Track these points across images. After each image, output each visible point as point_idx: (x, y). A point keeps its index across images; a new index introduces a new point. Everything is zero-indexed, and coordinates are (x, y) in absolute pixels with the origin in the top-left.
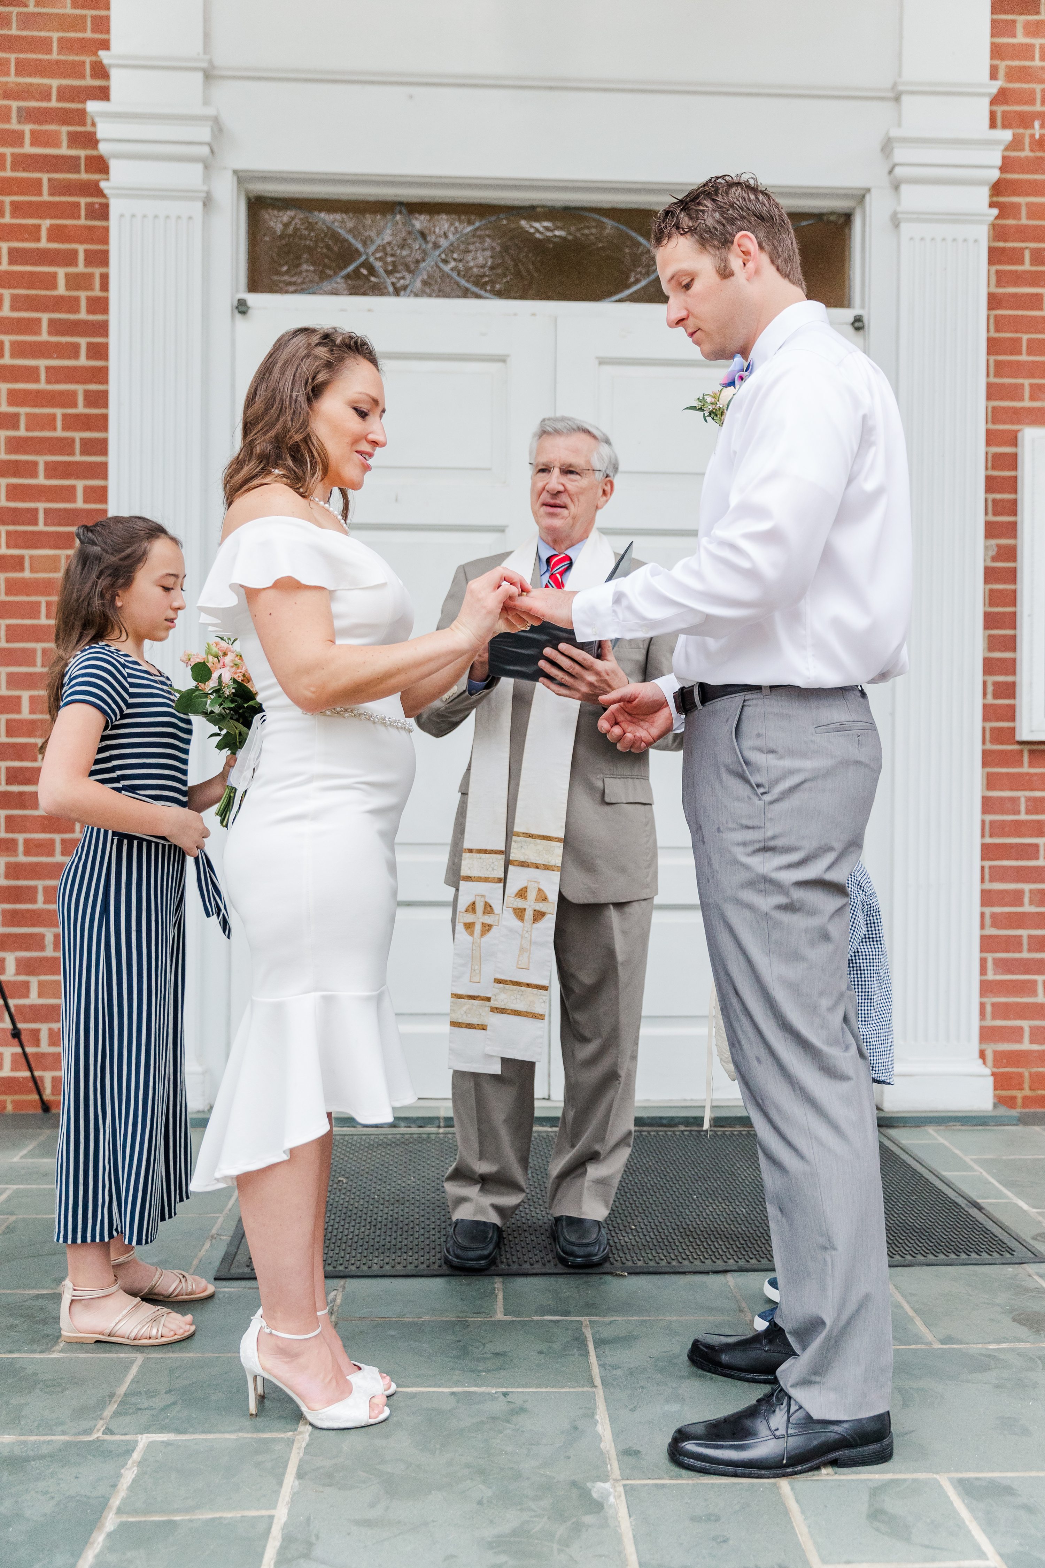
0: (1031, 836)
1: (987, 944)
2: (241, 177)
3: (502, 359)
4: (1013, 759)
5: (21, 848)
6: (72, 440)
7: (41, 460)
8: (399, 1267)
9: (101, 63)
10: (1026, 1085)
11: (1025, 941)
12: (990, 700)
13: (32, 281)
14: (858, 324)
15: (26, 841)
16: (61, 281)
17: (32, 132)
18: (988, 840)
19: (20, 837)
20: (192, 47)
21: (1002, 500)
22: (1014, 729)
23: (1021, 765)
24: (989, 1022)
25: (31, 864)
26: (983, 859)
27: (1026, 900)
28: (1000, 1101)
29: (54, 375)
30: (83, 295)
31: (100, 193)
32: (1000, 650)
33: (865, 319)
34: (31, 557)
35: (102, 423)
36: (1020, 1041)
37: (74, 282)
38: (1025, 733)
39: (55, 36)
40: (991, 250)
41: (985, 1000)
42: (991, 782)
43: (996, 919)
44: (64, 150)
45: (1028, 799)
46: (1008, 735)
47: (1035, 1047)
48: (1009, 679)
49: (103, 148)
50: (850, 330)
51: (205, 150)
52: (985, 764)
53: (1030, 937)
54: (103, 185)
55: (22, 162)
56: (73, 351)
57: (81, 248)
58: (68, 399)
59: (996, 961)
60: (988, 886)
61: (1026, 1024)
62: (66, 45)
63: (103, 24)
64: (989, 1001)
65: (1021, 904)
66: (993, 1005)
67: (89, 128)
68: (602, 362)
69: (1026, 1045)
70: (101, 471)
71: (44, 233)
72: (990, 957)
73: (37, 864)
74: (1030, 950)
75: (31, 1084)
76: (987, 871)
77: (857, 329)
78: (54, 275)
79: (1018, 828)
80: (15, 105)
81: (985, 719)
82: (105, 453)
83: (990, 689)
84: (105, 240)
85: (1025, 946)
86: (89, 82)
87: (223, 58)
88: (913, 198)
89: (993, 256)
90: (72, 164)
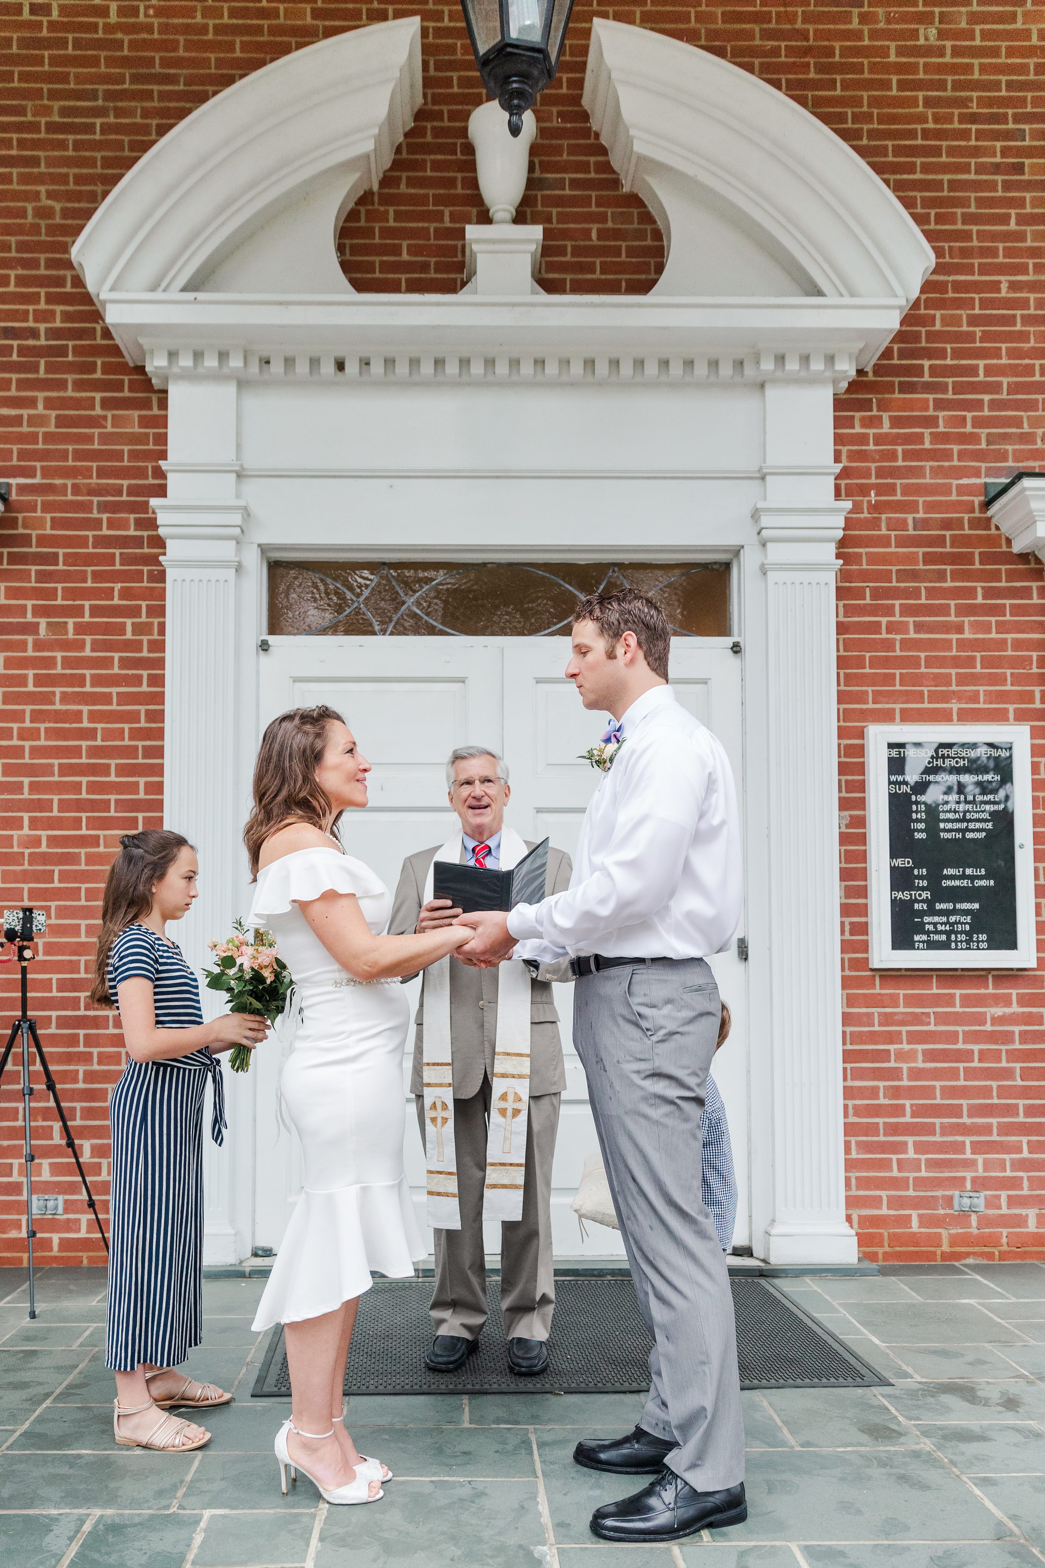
0: (884, 1043)
1: (850, 1129)
2: (263, 549)
3: (462, 681)
4: (868, 982)
5: (95, 1059)
6: (137, 747)
7: (113, 763)
8: (389, 1387)
9: (160, 467)
10: (886, 1244)
11: (881, 1127)
12: (847, 936)
13: (107, 629)
14: (736, 649)
15: (99, 1054)
16: (129, 629)
17: (108, 519)
18: (849, 1047)
19: (95, 1051)
20: (227, 455)
21: (853, 781)
22: (867, 959)
23: (874, 987)
24: (854, 1192)
25: (103, 1071)
26: (844, 1062)
27: (881, 1094)
28: (865, 1256)
29: (124, 699)
30: (145, 638)
31: (160, 564)
32: (854, 897)
33: (742, 645)
34: (105, 836)
35: (159, 734)
36: (879, 1207)
37: (138, 629)
38: (875, 964)
39: (126, 448)
40: (838, 589)
41: (849, 1174)
42: (850, 1001)
43: (858, 1111)
44: (132, 532)
45: (880, 1014)
46: (863, 964)
47: (892, 1212)
48: (863, 920)
49: (161, 531)
50: (730, 652)
51: (238, 530)
52: (844, 987)
53: (885, 1123)
54: (161, 558)
55: (101, 541)
56: (138, 680)
57: (144, 604)
58: (133, 717)
59: (858, 1143)
60: (850, 1083)
61: (884, 1194)
62: (134, 455)
63: (162, 439)
64: (853, 1175)
65: (878, 1098)
66: (857, 1178)
67: (150, 515)
68: (539, 681)
69: (884, 1211)
70: (159, 770)
71: (116, 594)
72: (853, 1140)
73: (108, 1071)
74: (885, 1135)
75: (102, 1244)
76: (849, 1071)
77: (736, 652)
78: (124, 625)
79: (873, 1037)
80: (95, 499)
81: (843, 951)
82: (162, 757)
83: (847, 928)
84: (163, 597)
85: (882, 1132)
86: (151, 481)
87: (251, 462)
88: (776, 553)
89: (841, 594)
90: (137, 542)
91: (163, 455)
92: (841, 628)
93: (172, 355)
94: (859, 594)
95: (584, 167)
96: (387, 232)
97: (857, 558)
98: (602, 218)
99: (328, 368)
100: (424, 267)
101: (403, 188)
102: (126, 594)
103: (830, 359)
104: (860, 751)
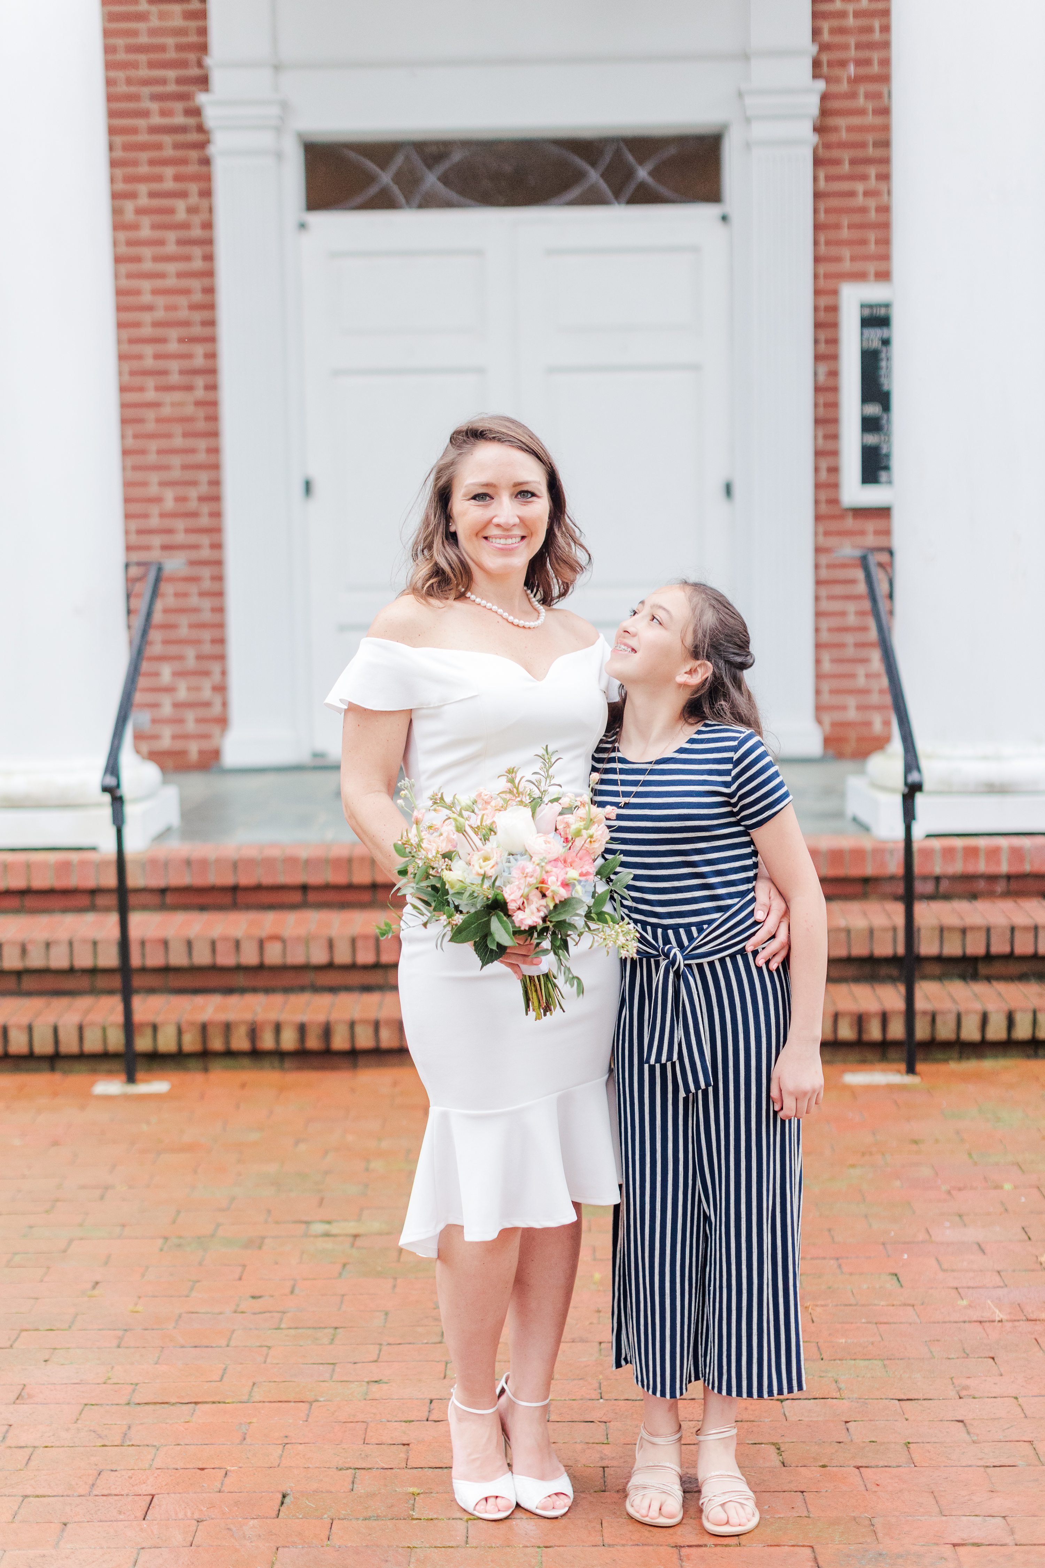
1: (820, 646)
2: (299, 134)
3: (479, 253)
4: (840, 519)
9: (202, 60)
13: (162, 210)
14: (725, 216)
17: (159, 108)
18: (820, 574)
20: (266, 48)
21: (832, 336)
22: (839, 499)
24: (823, 700)
30: (196, 219)
31: (206, 150)
32: (831, 443)
35: (212, 307)
37: (190, 210)
38: (846, 502)
39: (171, 41)
40: (815, 159)
44: (180, 120)
45: (852, 546)
46: (836, 503)
49: (206, 120)
50: (720, 221)
51: (277, 120)
52: (821, 523)
54: (207, 146)
55: (153, 129)
57: (193, 187)
60: (820, 606)
62: (178, 47)
63: (203, 31)
64: (822, 685)
67: (197, 108)
70: (213, 340)
72: (822, 655)
76: (819, 596)
77: (724, 221)
78: (179, 206)
80: (146, 90)
81: (820, 491)
82: (216, 326)
84: (210, 181)
86: (195, 74)
87: (286, 56)
88: (759, 130)
89: (819, 163)
91: (203, 48)
92: (819, 196)
94: (838, 162)
97: (843, 127)
102: (177, 178)
104: (837, 308)
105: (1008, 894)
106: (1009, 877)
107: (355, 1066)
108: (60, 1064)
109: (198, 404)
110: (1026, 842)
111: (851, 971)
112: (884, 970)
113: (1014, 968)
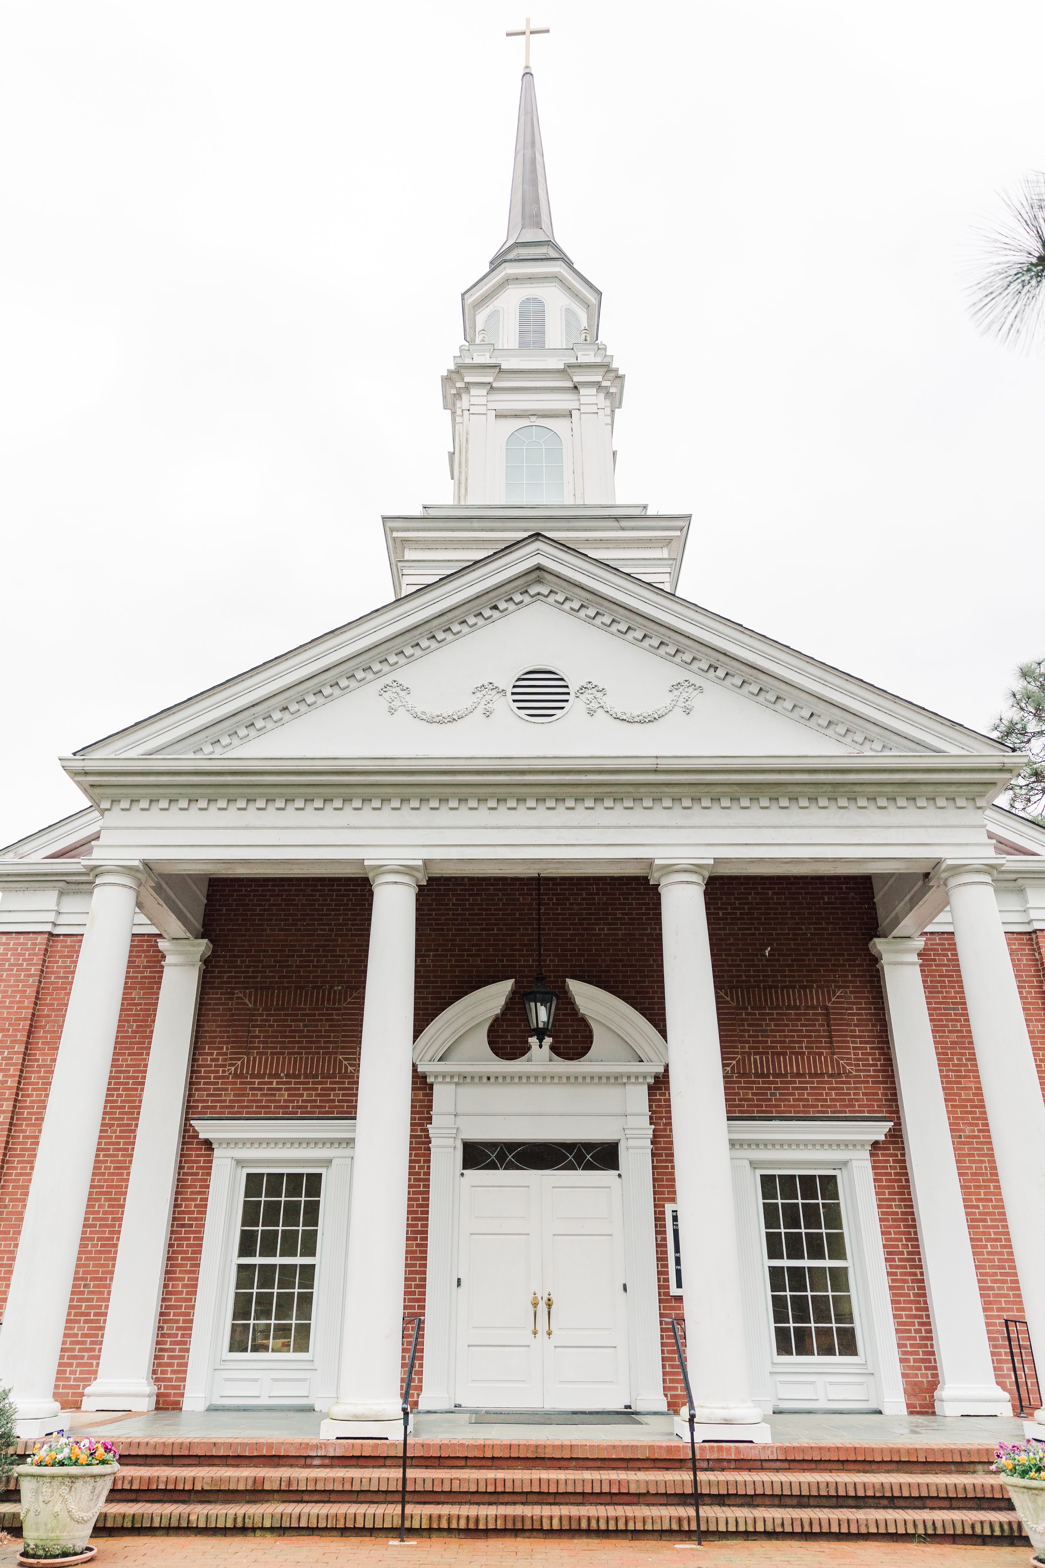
1: (664, 1359)
3: (528, 1187)
4: (670, 1301)
6: (418, 1211)
7: (410, 1216)
12: (660, 1283)
14: (620, 1176)
16: (417, 1167)
18: (662, 1326)
20: (452, 1109)
21: (661, 1224)
22: (669, 1292)
23: (672, 1303)
24: (667, 1385)
26: (661, 1332)
29: (414, 1193)
30: (422, 1170)
31: (428, 1144)
32: (663, 1268)
33: (622, 1174)
36: (677, 1391)
37: (420, 1168)
38: (672, 1293)
39: (418, 1104)
40: (653, 1153)
41: (664, 1377)
42: (664, 1308)
43: (668, 1352)
44: (419, 1133)
46: (668, 1294)
47: (682, 1393)
48: (667, 1277)
49: (430, 1135)
50: (618, 1177)
51: (455, 1135)
52: (660, 1303)
56: (419, 1186)
58: (417, 1199)
59: (668, 1365)
60: (663, 1341)
61: (679, 1385)
63: (430, 1101)
66: (669, 1379)
72: (665, 1363)
76: (662, 1336)
78: (415, 1166)
81: (659, 1289)
82: (428, 1214)
83: (660, 1279)
84: (430, 1156)
85: (677, 1360)
87: (459, 1111)
88: (631, 1143)
89: (653, 1155)
90: (420, 1136)
91: (431, 1107)
92: (654, 1168)
93: (436, 1077)
94: (661, 1155)
95: (566, 1009)
96: (503, 1031)
97: (660, 1142)
98: (572, 1026)
99: (485, 1080)
100: (515, 1042)
101: (509, 1016)
103: (645, 1078)
104: (663, 1213)
105: (735, 1469)
106: (735, 1460)
107: (487, 1537)
108: (375, 1533)
109: (418, 1245)
110: (741, 1445)
111: (675, 1500)
112: (689, 1501)
113: (738, 1501)
